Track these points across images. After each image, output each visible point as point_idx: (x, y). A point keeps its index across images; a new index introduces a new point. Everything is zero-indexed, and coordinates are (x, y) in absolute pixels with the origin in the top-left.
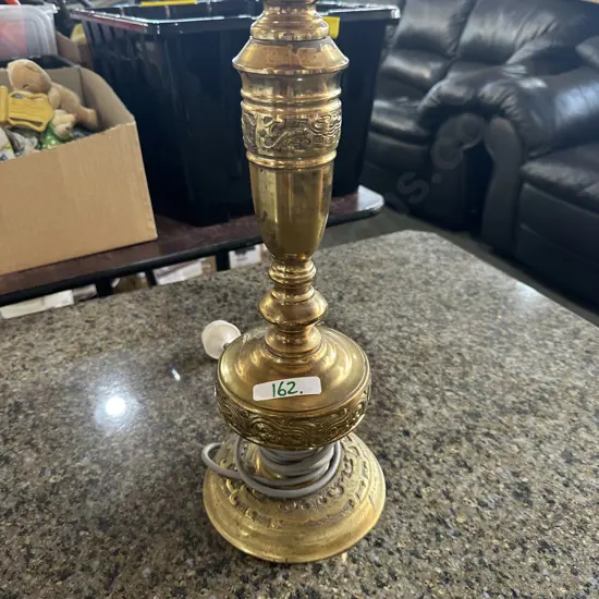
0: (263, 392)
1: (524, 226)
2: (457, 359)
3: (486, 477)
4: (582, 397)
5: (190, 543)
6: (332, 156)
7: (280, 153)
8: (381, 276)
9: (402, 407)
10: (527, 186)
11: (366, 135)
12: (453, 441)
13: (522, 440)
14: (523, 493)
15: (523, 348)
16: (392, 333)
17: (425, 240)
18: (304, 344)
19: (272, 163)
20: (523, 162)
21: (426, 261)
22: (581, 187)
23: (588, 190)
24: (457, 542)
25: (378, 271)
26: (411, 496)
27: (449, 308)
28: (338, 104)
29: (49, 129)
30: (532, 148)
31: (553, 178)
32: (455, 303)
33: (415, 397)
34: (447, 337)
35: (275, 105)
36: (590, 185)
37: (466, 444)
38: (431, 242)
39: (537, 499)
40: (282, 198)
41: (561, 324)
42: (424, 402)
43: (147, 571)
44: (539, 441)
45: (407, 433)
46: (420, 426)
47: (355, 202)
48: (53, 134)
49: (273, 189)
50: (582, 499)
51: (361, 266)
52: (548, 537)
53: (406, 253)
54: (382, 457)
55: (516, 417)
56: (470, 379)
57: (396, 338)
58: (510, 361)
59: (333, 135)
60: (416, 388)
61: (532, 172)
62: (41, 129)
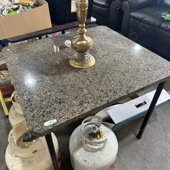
0: (78, 43)
1: (130, 29)
2: (108, 46)
3: (110, 60)
4: (127, 50)
5: (68, 67)
6: (87, 8)
7: (81, 8)
8: (95, 34)
9: (98, 52)
10: (131, 18)
11: (92, 5)
12: (105, 56)
13: (116, 55)
14: (115, 61)
15: (119, 44)
16: (97, 43)
17: (104, 27)
18: (83, 36)
19: (80, 9)
20: (131, 12)
21: (104, 31)
22: (143, 18)
23: (144, 19)
24: (105, 66)
25: (95, 33)
26: (99, 62)
27: (107, 39)
28: (88, 1)
29: (29, 5)
30: (133, 9)
31: (137, 16)
32: (108, 38)
33: (100, 51)
34: (106, 43)
35: (80, 2)
36: (145, 18)
37: (107, 56)
38: (105, 28)
39: (116, 61)
40: (81, 14)
41: (126, 40)
42: (102, 52)
43: (63, 70)
44: (118, 55)
45: (99, 55)
46: (101, 54)
47: (90, 20)
48: (30, 6)
49: (80, 13)
50: (123, 61)
51: (92, 32)
52: (117, 65)
53: (100, 30)
54: (95, 58)
55: (115, 53)
56: (109, 48)
57: (98, 43)
58: (116, 46)
59: (87, 6)
60: (101, 50)
61: (132, 15)
62: (27, 5)
